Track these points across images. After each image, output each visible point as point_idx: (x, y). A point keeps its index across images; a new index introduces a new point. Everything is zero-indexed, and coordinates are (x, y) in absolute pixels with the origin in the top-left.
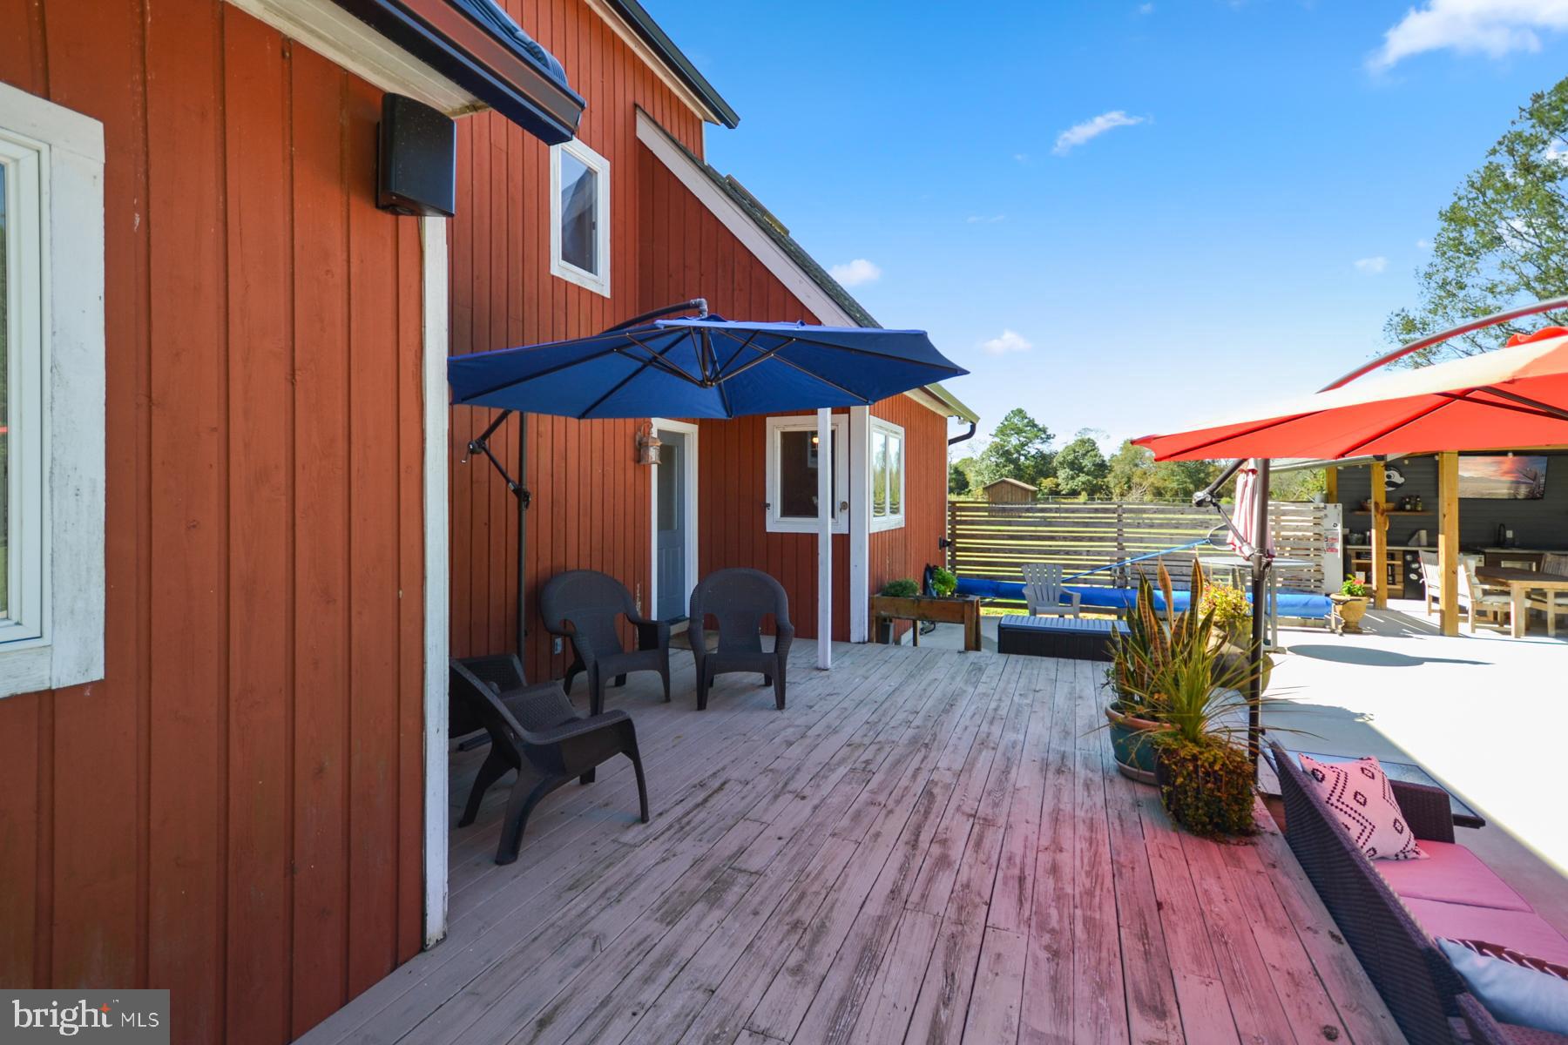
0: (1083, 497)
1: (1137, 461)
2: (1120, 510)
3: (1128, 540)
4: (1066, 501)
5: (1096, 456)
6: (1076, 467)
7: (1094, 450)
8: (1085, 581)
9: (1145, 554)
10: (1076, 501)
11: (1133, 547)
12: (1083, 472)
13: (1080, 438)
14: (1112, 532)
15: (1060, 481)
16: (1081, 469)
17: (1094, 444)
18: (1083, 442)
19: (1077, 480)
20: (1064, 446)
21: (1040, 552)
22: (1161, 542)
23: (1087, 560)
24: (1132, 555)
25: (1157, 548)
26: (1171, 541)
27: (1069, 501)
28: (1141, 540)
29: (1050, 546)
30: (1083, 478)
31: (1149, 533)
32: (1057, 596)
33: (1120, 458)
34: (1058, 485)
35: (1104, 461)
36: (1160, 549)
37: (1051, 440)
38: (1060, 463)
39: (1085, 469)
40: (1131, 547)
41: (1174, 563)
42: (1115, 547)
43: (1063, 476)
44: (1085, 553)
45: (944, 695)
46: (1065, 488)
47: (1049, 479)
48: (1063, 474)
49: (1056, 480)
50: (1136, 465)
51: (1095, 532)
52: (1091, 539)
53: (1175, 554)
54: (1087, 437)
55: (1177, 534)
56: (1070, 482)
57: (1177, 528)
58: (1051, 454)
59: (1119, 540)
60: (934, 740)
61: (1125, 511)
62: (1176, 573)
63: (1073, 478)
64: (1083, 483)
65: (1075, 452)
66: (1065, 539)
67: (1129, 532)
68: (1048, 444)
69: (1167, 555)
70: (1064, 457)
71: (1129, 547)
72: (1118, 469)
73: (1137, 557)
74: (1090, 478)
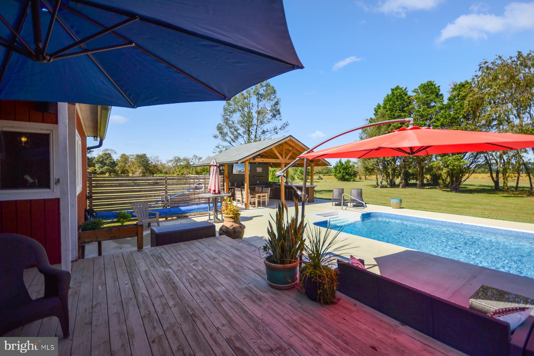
0: (107, 175)
1: (127, 162)
2: (166, 179)
3: (169, 190)
4: (99, 176)
5: (111, 159)
6: (103, 163)
7: (110, 157)
8: (154, 207)
9: (175, 194)
10: (104, 176)
11: (171, 192)
12: (106, 165)
13: (104, 153)
14: (163, 187)
15: (96, 168)
16: (105, 164)
17: (110, 155)
18: (106, 154)
19: (104, 168)
20: (97, 156)
21: (134, 197)
22: (180, 190)
23: (154, 199)
24: (171, 196)
25: (179, 192)
26: (183, 189)
27: (100, 176)
28: (173, 190)
29: (139, 194)
30: (106, 167)
31: (176, 187)
32: (147, 214)
33: (120, 161)
34: (95, 170)
35: (114, 161)
36: (180, 192)
37: (92, 153)
38: (96, 161)
39: (107, 164)
40: (170, 193)
41: (184, 197)
42: (165, 193)
43: (98, 166)
44: (153, 196)
45: (162, 278)
46: (98, 171)
47: (91, 168)
48: (97, 166)
49: (94, 168)
50: (126, 163)
51: (157, 188)
52: (156, 191)
53: (184, 194)
54: (107, 152)
55: (185, 187)
56: (101, 169)
57: (185, 185)
58: (92, 158)
59: (166, 190)
60: (193, 310)
61: (168, 179)
62: (185, 200)
63: (102, 167)
64: (106, 169)
65: (102, 157)
66: (145, 191)
67: (169, 187)
68: (90, 154)
69: (182, 194)
70: (98, 159)
71: (169, 192)
72: (120, 165)
73: (172, 196)
74: (109, 167)
